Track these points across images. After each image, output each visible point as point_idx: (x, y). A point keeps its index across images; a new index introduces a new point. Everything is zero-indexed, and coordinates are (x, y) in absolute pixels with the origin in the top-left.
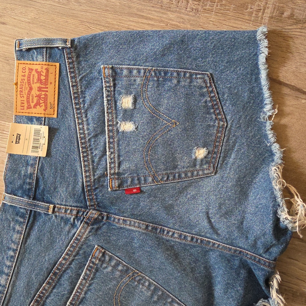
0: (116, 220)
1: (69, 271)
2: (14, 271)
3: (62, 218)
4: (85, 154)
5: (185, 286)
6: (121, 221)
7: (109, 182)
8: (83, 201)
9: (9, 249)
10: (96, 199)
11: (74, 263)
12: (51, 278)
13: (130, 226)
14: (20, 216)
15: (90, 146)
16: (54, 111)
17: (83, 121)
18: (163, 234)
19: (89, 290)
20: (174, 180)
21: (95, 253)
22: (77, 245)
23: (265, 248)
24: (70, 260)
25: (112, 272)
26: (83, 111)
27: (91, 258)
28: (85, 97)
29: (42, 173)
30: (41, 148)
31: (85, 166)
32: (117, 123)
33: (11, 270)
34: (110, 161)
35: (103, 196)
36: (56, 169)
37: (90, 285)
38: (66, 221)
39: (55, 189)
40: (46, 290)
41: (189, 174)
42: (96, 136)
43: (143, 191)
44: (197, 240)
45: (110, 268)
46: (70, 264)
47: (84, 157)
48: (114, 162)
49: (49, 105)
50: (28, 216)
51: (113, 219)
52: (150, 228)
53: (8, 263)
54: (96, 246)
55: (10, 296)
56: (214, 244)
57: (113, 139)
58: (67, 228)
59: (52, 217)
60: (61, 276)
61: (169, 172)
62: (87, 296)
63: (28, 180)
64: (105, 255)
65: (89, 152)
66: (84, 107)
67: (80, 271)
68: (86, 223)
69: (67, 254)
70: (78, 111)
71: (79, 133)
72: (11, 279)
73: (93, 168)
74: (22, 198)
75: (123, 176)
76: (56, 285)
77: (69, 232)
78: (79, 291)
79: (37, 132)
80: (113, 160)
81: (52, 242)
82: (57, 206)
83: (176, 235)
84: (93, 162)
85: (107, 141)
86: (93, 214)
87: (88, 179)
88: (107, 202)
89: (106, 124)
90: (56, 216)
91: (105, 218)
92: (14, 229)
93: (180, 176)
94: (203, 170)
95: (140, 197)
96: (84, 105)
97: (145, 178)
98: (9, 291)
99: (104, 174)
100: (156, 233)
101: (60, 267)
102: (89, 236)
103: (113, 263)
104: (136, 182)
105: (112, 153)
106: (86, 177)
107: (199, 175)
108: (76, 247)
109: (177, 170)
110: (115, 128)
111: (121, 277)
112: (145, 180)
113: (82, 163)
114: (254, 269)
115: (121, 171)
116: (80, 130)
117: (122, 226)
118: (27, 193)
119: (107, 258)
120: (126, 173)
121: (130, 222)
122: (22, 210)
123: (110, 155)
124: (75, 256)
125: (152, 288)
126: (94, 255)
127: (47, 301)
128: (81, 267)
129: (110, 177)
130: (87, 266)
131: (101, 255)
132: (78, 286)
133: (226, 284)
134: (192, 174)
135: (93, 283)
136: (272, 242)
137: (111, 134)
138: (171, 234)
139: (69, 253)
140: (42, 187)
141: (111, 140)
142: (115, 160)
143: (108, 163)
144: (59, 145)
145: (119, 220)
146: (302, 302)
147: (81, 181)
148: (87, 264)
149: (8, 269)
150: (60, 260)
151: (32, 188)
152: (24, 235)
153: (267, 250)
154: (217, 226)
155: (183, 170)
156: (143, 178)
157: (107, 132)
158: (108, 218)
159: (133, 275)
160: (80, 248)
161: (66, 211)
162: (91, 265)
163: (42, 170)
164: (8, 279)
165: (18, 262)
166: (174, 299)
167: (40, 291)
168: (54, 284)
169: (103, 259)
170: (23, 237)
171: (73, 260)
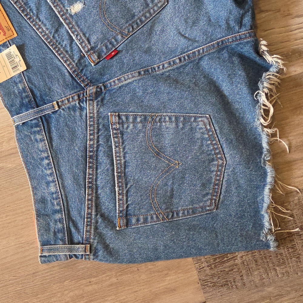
0: (113, 84)
1: (100, 148)
2: (56, 175)
3: (69, 108)
4: (57, 49)
5: (198, 100)
6: (117, 82)
7: (89, 59)
8: (78, 86)
9: (42, 159)
10: (87, 78)
11: (100, 139)
12: (90, 162)
13: (126, 81)
14: (35, 127)
15: (57, 41)
16: (12, 32)
17: (39, 26)
18: (156, 71)
19: (125, 154)
20: (139, 27)
21: (112, 120)
22: (94, 122)
23: (238, 23)
24: (96, 138)
25: (135, 127)
26: (35, 18)
27: (112, 126)
28: (30, 7)
29: (32, 83)
30: (19, 65)
31: (62, 58)
32: (67, 10)
33: (54, 176)
34: (80, 42)
35: (91, 73)
36: (40, 74)
37: (124, 149)
38: (74, 108)
39: (49, 89)
40: (92, 175)
41: (148, 15)
42: (57, 31)
43: (120, 50)
44: (184, 57)
45: (131, 126)
46: (98, 142)
47: (57, 52)
48: (83, 42)
49: (5, 29)
50: (41, 123)
51: (109, 85)
52: (142, 73)
53: (49, 172)
54: (109, 114)
55: (66, 197)
56: (199, 51)
57: (72, 24)
58: (78, 113)
59: (61, 112)
60: (97, 156)
61: (131, 22)
62: (127, 159)
63: (24, 94)
64: (121, 117)
65: (59, 46)
66: (33, 14)
67: (109, 143)
68: (90, 100)
69: (90, 135)
70: (31, 20)
71: (42, 36)
72: (58, 182)
73: (70, 56)
74: (28, 112)
75: (97, 48)
76: (97, 166)
77: (81, 116)
78: (118, 158)
79: (9, 56)
80: (81, 41)
81: (73, 133)
82: (59, 101)
83: (166, 65)
84: (67, 52)
85: (67, 28)
86: (92, 90)
87: (71, 66)
88: (97, 76)
89: (59, 16)
90: (63, 109)
91: (103, 88)
92: (36, 140)
93: (141, 21)
94: (156, 5)
95: (121, 56)
96: (33, 12)
97: (115, 39)
98: (63, 193)
99: (81, 55)
100: (150, 74)
101: (91, 148)
102: (99, 109)
103: (131, 120)
104: (110, 46)
105: (77, 36)
106: (68, 65)
107: (156, 11)
108: (94, 124)
109: (136, 17)
110: (68, 15)
111: (144, 126)
112: (116, 40)
113: (58, 57)
114: (242, 49)
115: (93, 45)
116: (41, 33)
117: (120, 85)
118: (29, 106)
119: (124, 118)
120: (98, 45)
121: (124, 77)
122: (34, 122)
123: (76, 37)
124: (98, 133)
125: (173, 119)
126: (112, 123)
127: (98, 183)
128: (108, 139)
129: (87, 55)
130: (112, 135)
131: (117, 118)
132: (115, 155)
133: (228, 77)
134: (150, 13)
135: (125, 146)
136: (240, 13)
137: (67, 21)
138: (161, 67)
139: (91, 132)
140: (38, 95)
141: (71, 26)
142: (83, 40)
143: (79, 45)
144: (32, 55)
145: (114, 82)
146: (297, 57)
147: (66, 71)
148: (111, 133)
149: (51, 177)
150: (88, 144)
151: (31, 100)
152: (47, 141)
153: (241, 24)
154: (192, 36)
155: (141, 14)
156: (113, 40)
157: (63, 22)
158: (105, 87)
159: (153, 119)
160: (98, 124)
161: (68, 101)
162: (114, 132)
163: (30, 81)
164: (56, 184)
165: (56, 166)
166: (196, 116)
167: (87, 178)
168: (95, 166)
169: (121, 121)
170: (48, 142)
171: (98, 137)
